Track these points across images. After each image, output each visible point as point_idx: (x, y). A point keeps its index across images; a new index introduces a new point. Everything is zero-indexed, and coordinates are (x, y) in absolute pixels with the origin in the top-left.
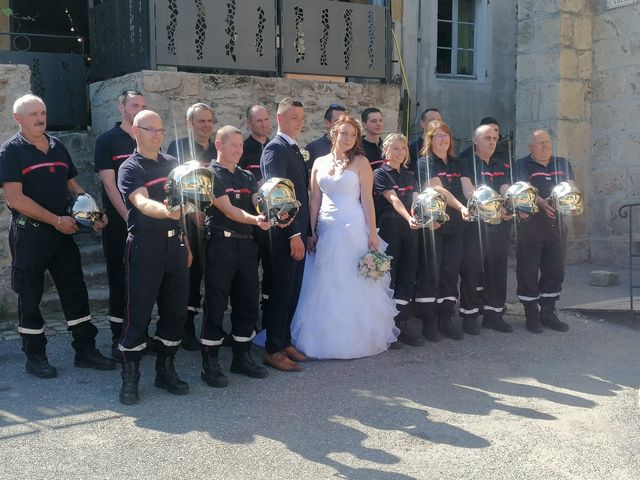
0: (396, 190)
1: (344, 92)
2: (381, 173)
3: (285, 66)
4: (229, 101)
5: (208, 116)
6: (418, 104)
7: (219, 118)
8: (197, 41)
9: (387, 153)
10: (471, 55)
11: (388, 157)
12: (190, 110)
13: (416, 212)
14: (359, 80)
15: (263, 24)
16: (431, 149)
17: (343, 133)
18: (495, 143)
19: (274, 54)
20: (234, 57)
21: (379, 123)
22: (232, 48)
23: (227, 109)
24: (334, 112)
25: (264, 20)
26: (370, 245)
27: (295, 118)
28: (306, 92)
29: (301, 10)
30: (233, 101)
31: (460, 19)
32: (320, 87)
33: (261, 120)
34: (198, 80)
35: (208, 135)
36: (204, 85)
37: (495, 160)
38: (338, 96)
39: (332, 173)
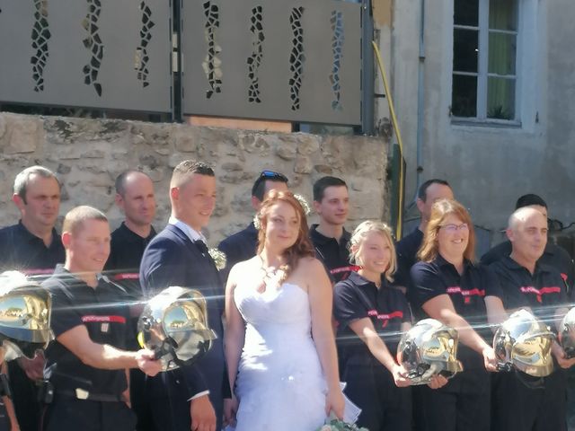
0: (373, 318)
1: (289, 149)
2: (348, 290)
3: (188, 104)
4: (89, 163)
5: (51, 189)
6: (420, 169)
7: (72, 192)
8: (34, 60)
9: (358, 255)
10: (511, 85)
11: (360, 262)
12: (20, 179)
13: (405, 358)
14: (317, 127)
15: (150, 31)
16: (436, 249)
17: (275, 220)
18: (544, 239)
19: (169, 82)
20: (99, 88)
21: (343, 206)
22: (95, 73)
23: (86, 177)
24: (268, 183)
25: (151, 25)
26: (330, 409)
27: (201, 194)
28: (223, 148)
29: (215, 8)
30: (96, 163)
31: (493, 23)
32: (248, 140)
33: (140, 198)
34: (34, 127)
35: (51, 221)
36: (46, 135)
37: (545, 268)
38: (280, 156)
39: (263, 288)
